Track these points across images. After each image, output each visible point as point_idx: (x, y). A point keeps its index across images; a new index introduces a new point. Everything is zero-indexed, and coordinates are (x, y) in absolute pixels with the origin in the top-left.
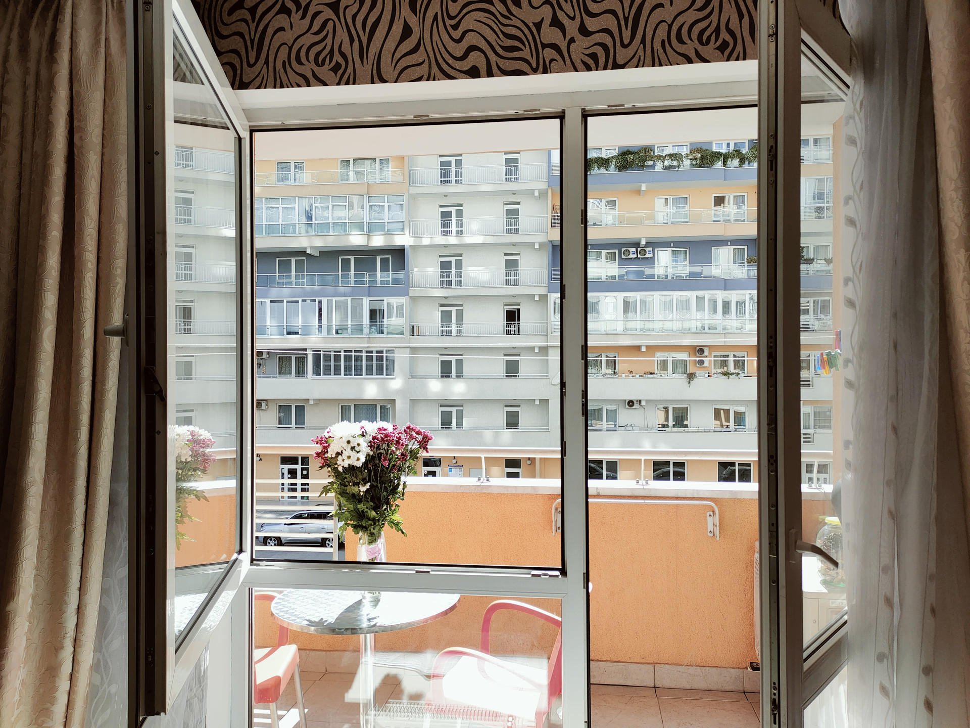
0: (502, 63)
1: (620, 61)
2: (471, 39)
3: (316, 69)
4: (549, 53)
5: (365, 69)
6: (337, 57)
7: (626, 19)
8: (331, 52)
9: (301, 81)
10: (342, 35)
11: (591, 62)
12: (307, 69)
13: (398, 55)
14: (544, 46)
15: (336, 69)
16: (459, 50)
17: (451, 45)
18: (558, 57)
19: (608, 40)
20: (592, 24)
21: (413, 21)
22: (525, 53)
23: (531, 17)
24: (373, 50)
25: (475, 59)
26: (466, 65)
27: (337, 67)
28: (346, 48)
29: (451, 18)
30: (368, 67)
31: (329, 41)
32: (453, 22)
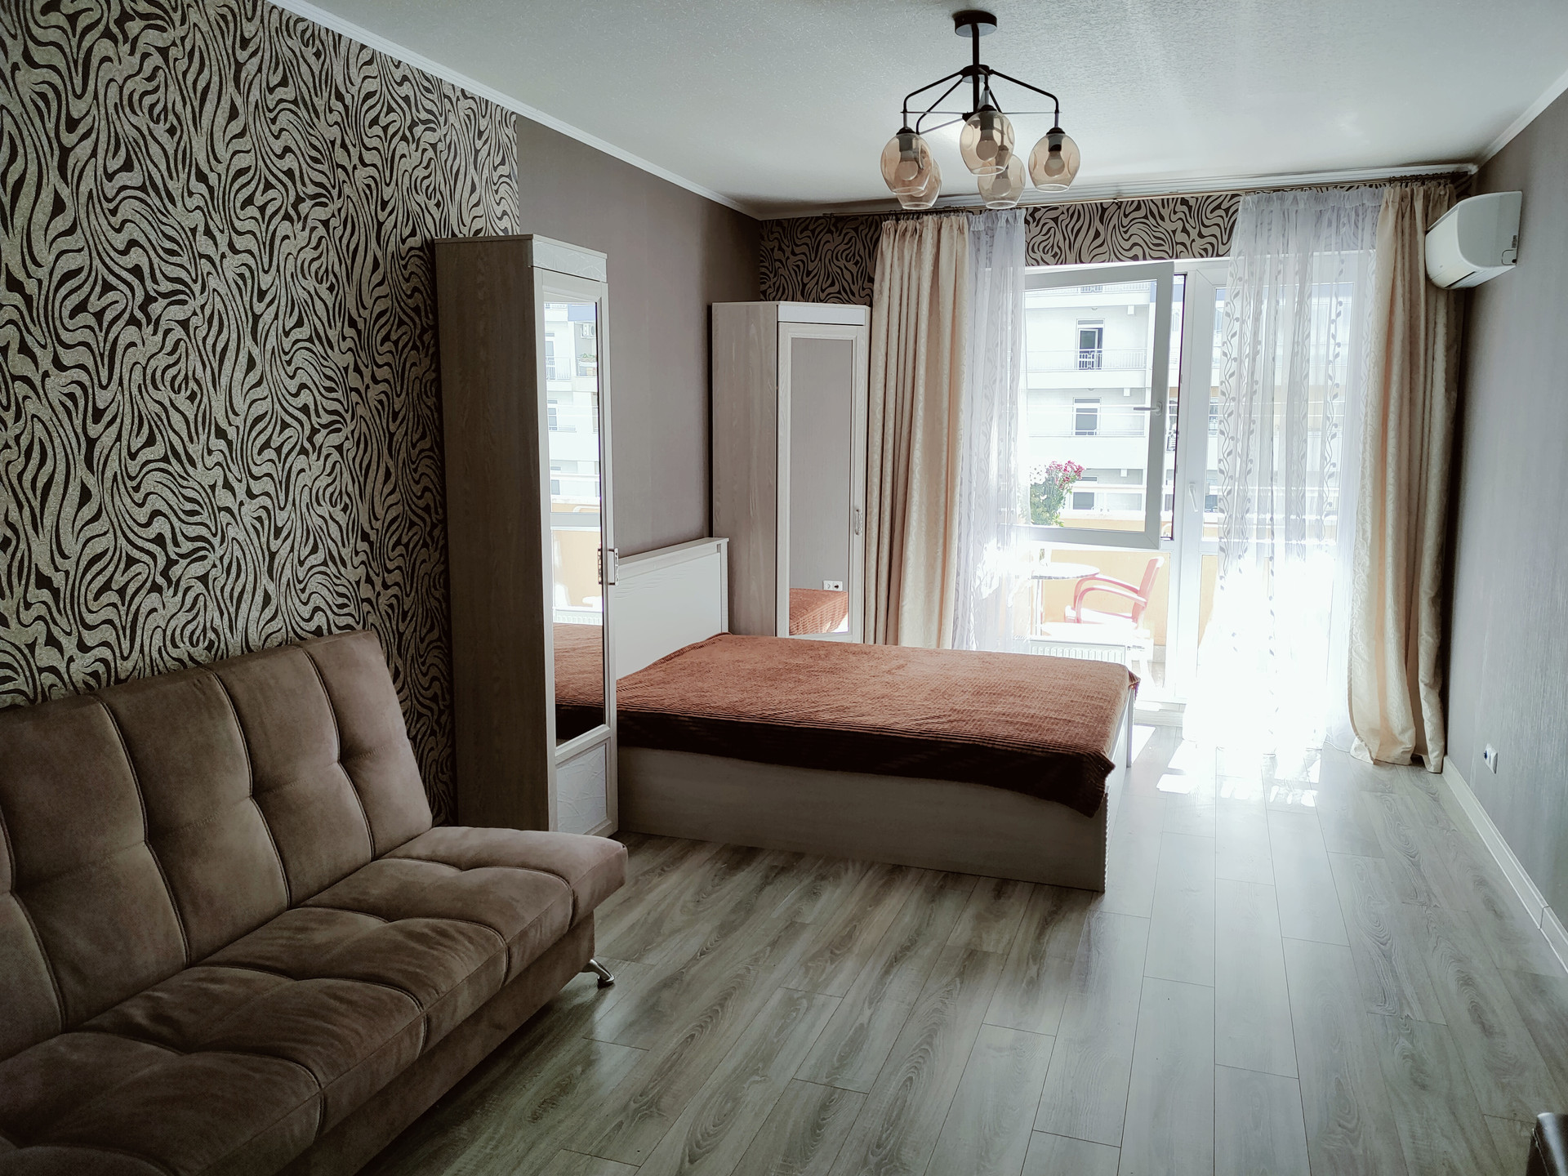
0: (1151, 252)
1: (1220, 253)
2: (1134, 239)
3: (1043, 256)
4: (1180, 248)
5: (1071, 256)
6: (1056, 249)
7: (1225, 229)
8: (1053, 246)
9: (1034, 262)
10: (1059, 236)
11: (1203, 253)
12: (1038, 256)
13: (1091, 248)
14: (1177, 243)
15: (1054, 256)
16: (1127, 245)
17: (1123, 243)
18: (1185, 250)
19: (1214, 240)
20: (1205, 231)
21: (1101, 229)
22: (1166, 248)
23: (1170, 226)
24: (1077, 245)
25: (1137, 251)
26: (1131, 254)
27: (1056, 254)
28: (1061, 244)
29: (1123, 227)
30: (1074, 255)
31: (1051, 239)
32: (1125, 229)
